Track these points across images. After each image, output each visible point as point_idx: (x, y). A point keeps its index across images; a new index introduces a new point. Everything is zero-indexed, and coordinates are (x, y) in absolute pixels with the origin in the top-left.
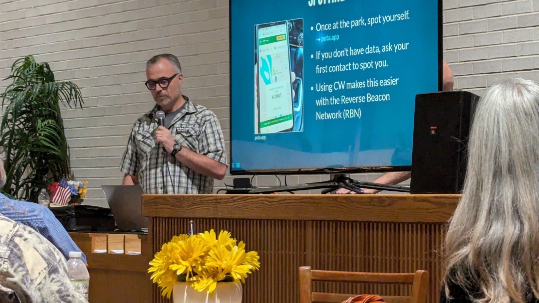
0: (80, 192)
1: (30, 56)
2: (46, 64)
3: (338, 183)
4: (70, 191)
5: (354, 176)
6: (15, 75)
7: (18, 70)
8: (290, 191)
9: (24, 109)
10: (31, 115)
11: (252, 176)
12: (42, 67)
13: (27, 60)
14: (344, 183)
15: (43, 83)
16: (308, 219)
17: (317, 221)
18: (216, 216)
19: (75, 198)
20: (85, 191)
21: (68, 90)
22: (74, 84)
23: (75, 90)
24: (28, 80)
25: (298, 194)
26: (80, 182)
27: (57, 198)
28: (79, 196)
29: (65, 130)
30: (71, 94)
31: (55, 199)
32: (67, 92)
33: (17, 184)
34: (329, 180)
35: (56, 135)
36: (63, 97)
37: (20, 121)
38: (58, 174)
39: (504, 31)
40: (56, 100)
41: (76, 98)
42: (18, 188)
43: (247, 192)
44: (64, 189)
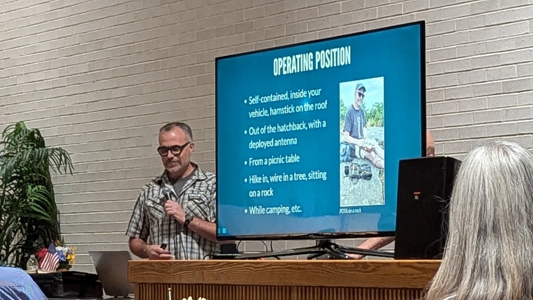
0: (69, 258)
1: (21, 122)
2: (37, 130)
3: (324, 249)
4: (58, 258)
5: (340, 242)
6: (6, 141)
7: (9, 136)
8: (276, 256)
9: (15, 175)
10: (21, 181)
11: (239, 241)
12: (33, 133)
13: (18, 127)
14: (330, 248)
15: (33, 149)
16: (293, 285)
17: (302, 287)
18: (202, 282)
19: (64, 264)
20: (73, 257)
21: (59, 157)
22: (64, 151)
23: (64, 156)
24: (19, 146)
25: (284, 260)
26: (69, 248)
27: (45, 264)
28: (67, 261)
29: (55, 195)
30: (61, 160)
31: (43, 266)
32: (57, 158)
33: (7, 250)
34: (315, 245)
35: (46, 200)
36: (53, 163)
37: (11, 187)
38: (48, 240)
39: (489, 97)
40: (47, 166)
41: (66, 164)
42: (8, 254)
43: (233, 258)
44: (52, 255)
